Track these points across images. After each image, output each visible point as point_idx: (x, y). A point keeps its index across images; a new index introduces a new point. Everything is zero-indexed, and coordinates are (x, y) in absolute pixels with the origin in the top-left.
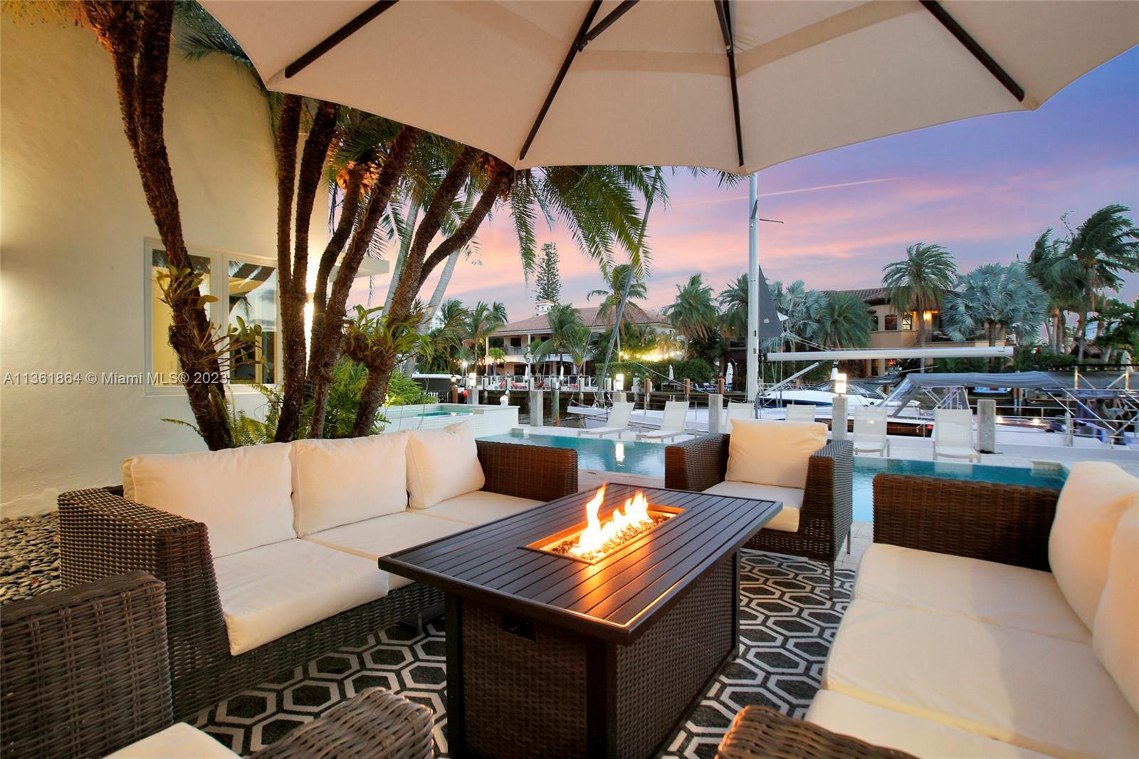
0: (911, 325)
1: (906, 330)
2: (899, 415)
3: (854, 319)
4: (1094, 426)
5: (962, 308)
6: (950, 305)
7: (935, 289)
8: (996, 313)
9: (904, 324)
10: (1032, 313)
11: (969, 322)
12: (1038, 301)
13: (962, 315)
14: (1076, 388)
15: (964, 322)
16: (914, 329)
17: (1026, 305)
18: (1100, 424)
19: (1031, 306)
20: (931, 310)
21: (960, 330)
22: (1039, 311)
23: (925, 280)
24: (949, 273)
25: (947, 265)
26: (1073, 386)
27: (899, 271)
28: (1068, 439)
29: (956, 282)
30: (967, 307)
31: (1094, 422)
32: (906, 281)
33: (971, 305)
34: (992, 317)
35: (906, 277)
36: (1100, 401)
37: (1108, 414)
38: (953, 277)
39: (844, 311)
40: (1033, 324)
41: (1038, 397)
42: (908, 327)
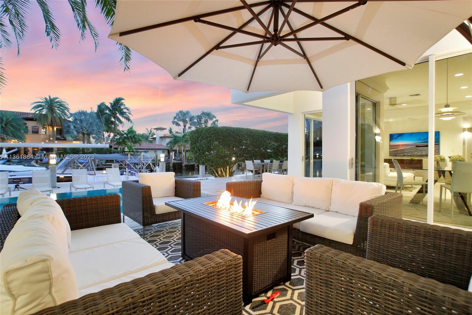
0: (46, 132)
1: (43, 134)
2: (64, 173)
3: (16, 126)
4: (133, 172)
5: (72, 127)
6: (67, 125)
7: (60, 118)
8: (86, 131)
9: (43, 131)
10: (99, 132)
11: (75, 133)
12: (100, 128)
13: (73, 130)
14: (129, 159)
15: (73, 133)
16: (47, 134)
17: (97, 129)
18: (135, 171)
19: (98, 129)
20: (57, 126)
21: (71, 136)
22: (101, 131)
23: (55, 113)
24: (66, 111)
25: (66, 108)
26: (128, 159)
27: (40, 106)
28: (127, 177)
29: (69, 116)
30: (75, 127)
31: (133, 171)
32: (44, 112)
33: (76, 126)
34: (84, 132)
35: (45, 110)
36: (135, 164)
37: (137, 168)
38: (68, 113)
39: (10, 121)
40: (99, 136)
41: (102, 163)
42: (45, 133)
